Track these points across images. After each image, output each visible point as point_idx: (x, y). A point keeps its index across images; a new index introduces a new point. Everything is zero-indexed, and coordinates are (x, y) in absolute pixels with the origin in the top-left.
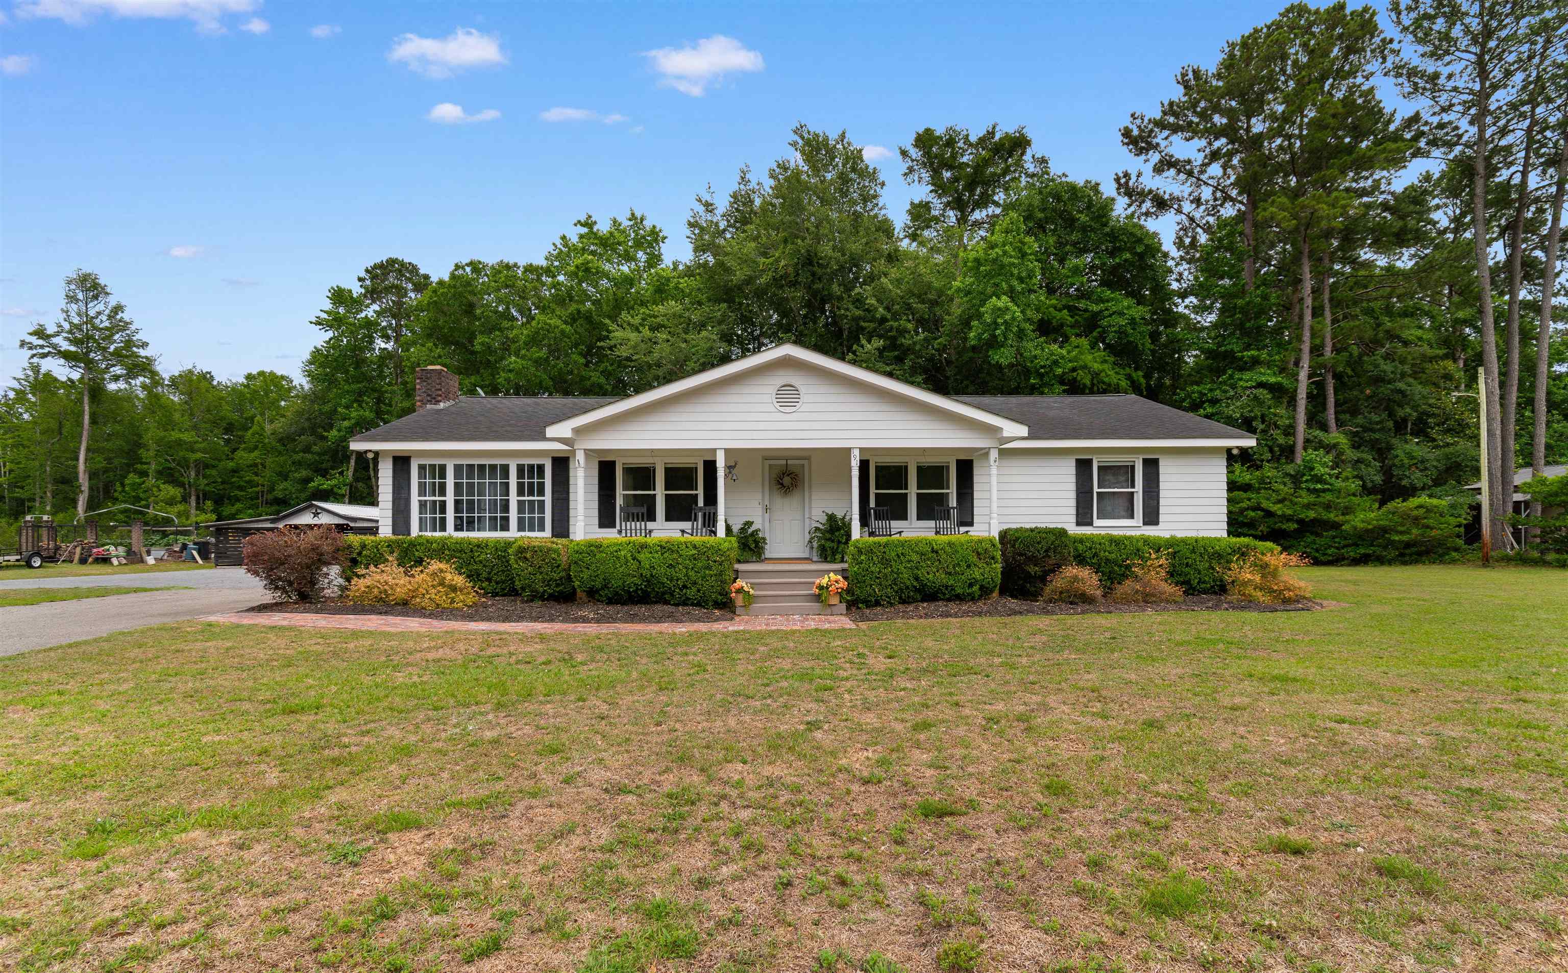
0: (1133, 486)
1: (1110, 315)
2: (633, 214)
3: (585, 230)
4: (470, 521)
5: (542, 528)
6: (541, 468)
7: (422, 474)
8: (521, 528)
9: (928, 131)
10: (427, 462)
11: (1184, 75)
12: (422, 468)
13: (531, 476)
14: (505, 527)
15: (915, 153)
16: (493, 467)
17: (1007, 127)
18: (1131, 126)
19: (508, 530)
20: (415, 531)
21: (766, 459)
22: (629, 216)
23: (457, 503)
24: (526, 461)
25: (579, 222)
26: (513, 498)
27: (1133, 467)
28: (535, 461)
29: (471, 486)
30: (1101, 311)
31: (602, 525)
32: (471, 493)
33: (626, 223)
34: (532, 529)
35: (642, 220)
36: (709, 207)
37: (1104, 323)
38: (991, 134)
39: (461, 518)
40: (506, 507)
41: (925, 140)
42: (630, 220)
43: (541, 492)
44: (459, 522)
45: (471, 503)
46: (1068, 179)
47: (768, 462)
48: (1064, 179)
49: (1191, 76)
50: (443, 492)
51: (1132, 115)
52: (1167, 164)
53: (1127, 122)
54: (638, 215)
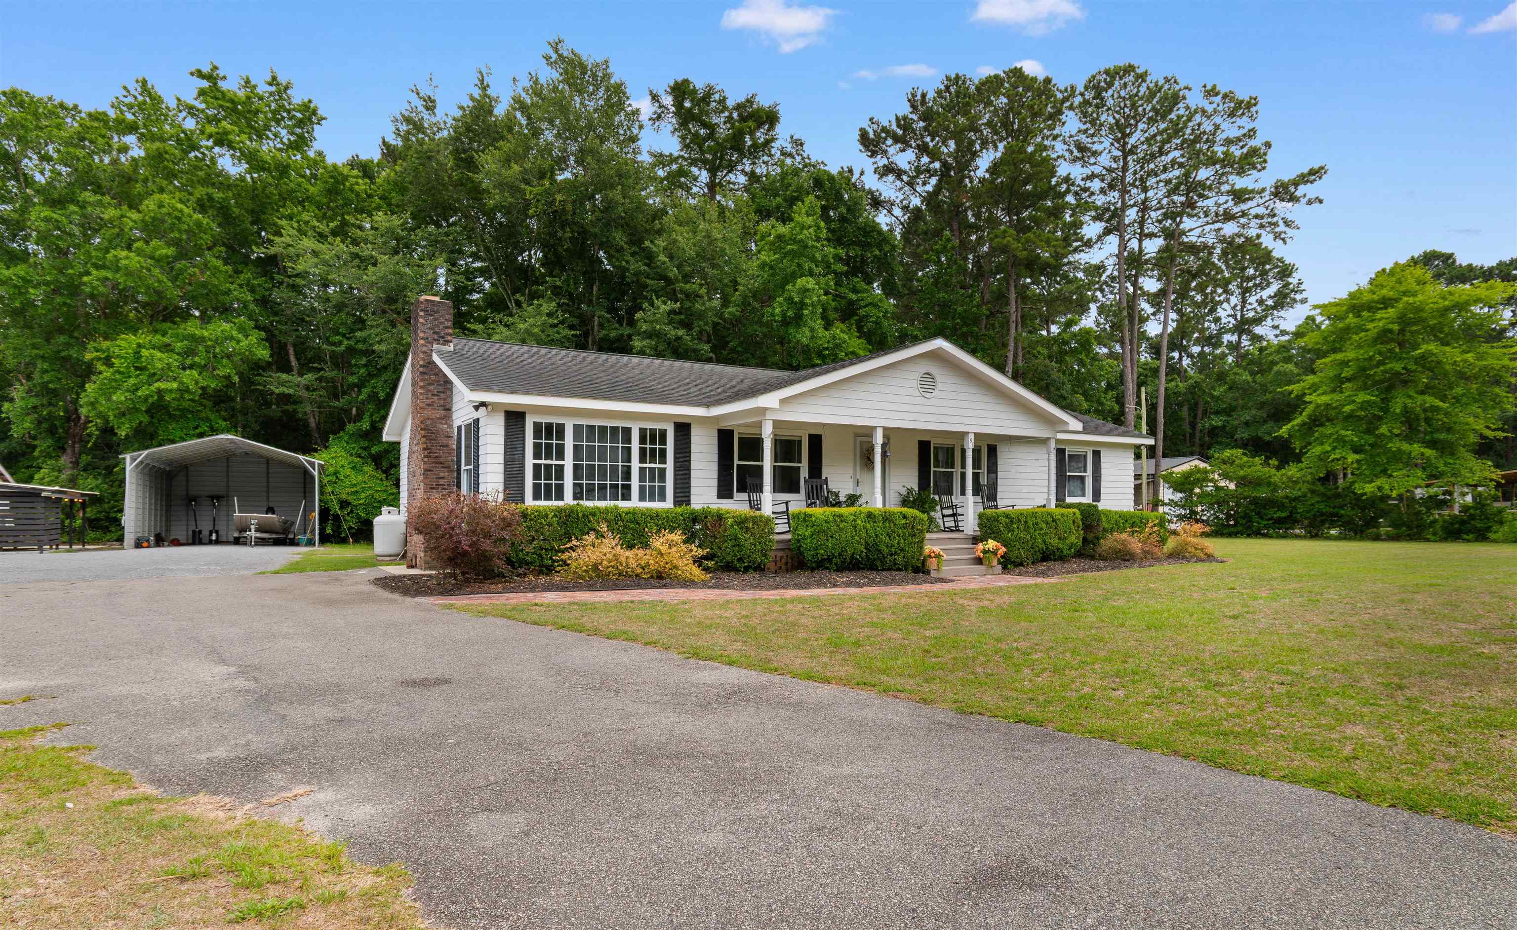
0: (1085, 471)
1: (866, 306)
2: (274, 78)
3: (205, 84)
4: (590, 489)
5: (662, 498)
6: (663, 434)
7: (537, 433)
8: (642, 498)
9: (686, 81)
10: (544, 419)
11: (914, 95)
12: (537, 427)
13: (653, 442)
14: (627, 497)
15: (668, 100)
16: (614, 430)
17: (764, 101)
18: (868, 129)
19: (630, 499)
20: (530, 502)
21: (857, 435)
22: (269, 79)
23: (577, 468)
24: (649, 425)
25: (199, 71)
26: (635, 464)
27: (1085, 456)
28: (658, 426)
29: (591, 449)
30: (858, 300)
31: (721, 495)
32: (590, 457)
33: (263, 89)
34: (652, 499)
35: (287, 88)
36: (430, 105)
37: (862, 312)
38: (749, 101)
39: (581, 485)
40: (627, 475)
41: (680, 90)
42: (270, 84)
43: (663, 460)
44: (578, 490)
45: (591, 468)
46: (827, 168)
47: (859, 439)
48: (822, 167)
49: (919, 97)
50: (561, 455)
51: (871, 119)
52: (889, 170)
53: (865, 124)
54: (283, 79)
